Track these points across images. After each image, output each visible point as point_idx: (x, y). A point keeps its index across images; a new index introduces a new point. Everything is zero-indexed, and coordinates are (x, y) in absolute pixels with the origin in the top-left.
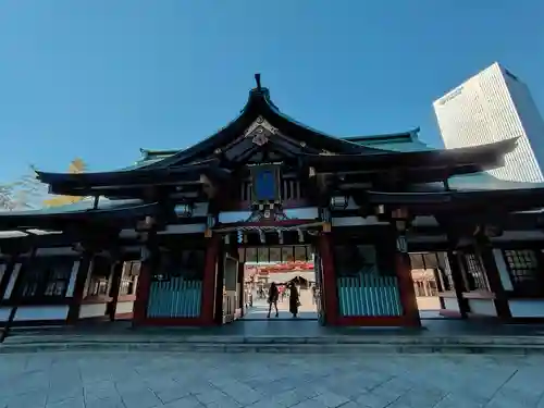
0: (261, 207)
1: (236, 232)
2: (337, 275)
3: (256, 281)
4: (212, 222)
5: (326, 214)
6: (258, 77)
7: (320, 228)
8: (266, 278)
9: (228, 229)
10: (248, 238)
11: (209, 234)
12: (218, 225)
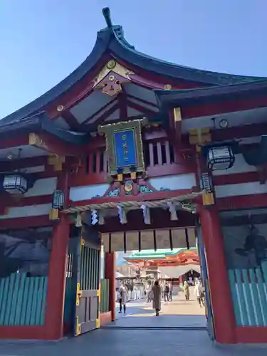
0: (120, 177)
1: (89, 212)
2: (228, 265)
3: (143, 275)
4: (60, 200)
5: (206, 182)
6: (106, 12)
7: (198, 201)
8: (155, 273)
9: (79, 208)
10: (106, 219)
11: (55, 216)
12: (69, 203)
